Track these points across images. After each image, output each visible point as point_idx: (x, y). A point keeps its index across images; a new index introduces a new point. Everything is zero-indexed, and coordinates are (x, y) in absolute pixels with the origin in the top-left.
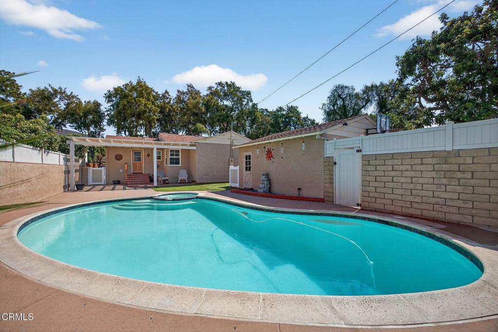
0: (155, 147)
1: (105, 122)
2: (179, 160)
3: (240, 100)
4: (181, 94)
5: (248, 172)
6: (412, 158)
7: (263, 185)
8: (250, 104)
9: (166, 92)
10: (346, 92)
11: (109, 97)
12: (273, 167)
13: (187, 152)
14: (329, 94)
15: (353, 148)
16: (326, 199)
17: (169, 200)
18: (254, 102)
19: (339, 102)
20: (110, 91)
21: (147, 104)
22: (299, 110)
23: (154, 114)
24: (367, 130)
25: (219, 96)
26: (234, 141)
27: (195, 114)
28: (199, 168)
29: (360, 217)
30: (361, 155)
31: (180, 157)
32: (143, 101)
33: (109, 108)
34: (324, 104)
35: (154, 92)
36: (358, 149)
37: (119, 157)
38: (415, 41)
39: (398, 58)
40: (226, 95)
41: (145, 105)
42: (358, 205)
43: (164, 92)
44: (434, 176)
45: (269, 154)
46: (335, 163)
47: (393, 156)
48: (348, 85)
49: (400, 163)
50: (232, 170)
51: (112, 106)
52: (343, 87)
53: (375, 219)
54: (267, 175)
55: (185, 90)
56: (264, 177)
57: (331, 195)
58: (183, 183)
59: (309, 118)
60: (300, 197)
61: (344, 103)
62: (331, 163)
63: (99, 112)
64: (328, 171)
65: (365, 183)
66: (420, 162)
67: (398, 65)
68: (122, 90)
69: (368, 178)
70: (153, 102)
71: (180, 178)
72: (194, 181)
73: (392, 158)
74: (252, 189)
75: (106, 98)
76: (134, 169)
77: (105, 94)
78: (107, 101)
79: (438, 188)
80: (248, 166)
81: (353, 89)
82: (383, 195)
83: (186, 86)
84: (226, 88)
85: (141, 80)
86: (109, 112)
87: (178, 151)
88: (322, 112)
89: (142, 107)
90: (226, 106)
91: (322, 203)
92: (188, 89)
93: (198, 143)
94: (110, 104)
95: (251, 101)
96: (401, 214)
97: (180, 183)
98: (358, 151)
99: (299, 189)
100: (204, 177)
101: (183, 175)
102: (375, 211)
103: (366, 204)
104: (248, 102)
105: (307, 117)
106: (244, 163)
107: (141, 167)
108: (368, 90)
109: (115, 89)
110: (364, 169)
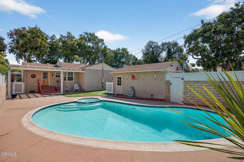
0: (62, 71)
1: (7, 51)
2: (73, 78)
3: (97, 43)
4: (63, 37)
5: (119, 86)
6: (206, 83)
7: (131, 93)
8: (103, 46)
9: (54, 35)
10: (154, 44)
11: (11, 35)
12: (135, 84)
13: (78, 74)
14: (146, 45)
15: (179, 78)
16: (166, 99)
17: (87, 103)
18: (105, 45)
19: (151, 49)
20: (11, 31)
21: (42, 42)
22: (128, 50)
23: (47, 49)
24: (177, 68)
25: (86, 40)
26: (104, 68)
27: (72, 50)
28: (86, 82)
29: (188, 108)
30: (183, 81)
31: (73, 76)
32: (40, 40)
33: (11, 42)
34: (143, 50)
35: (45, 35)
36: (182, 78)
37: (33, 76)
38: (193, 30)
39: (185, 36)
40: (90, 40)
41: (41, 43)
42: (182, 102)
43: (52, 35)
44: (215, 91)
45: (133, 77)
46: (171, 84)
47: (198, 82)
48: (155, 42)
49: (201, 85)
50: (107, 84)
51: (13, 41)
52: (152, 42)
53: (195, 108)
54: (133, 88)
55: (66, 35)
56: (131, 89)
57: (169, 98)
58: (77, 92)
59: (132, 55)
60: (152, 99)
61: (153, 50)
62: (169, 84)
63: (3, 44)
64: (167, 87)
65: (185, 93)
66: (209, 85)
67: (184, 39)
68: (20, 31)
69: (187, 91)
70: (45, 41)
71: (75, 88)
72: (84, 90)
73: (198, 83)
74: (122, 95)
75: (8, 35)
76: (43, 83)
77: (8, 33)
78: (9, 37)
79: (216, 95)
80: (119, 83)
81: (157, 44)
82: (193, 98)
83: (67, 33)
84: (89, 36)
85: (37, 27)
86: (11, 45)
87: (72, 73)
88: (142, 53)
89: (39, 44)
90: (90, 46)
91: (165, 101)
92: (67, 35)
93: (86, 69)
94: (11, 40)
95: (104, 44)
96: (201, 105)
97: (75, 91)
98: (182, 79)
99: (152, 95)
100: (89, 88)
101: (76, 87)
102: (190, 105)
103: (186, 102)
104: (102, 45)
105: (131, 54)
106: (117, 81)
107: (48, 82)
108: (163, 44)
109: (15, 30)
110: (185, 87)
